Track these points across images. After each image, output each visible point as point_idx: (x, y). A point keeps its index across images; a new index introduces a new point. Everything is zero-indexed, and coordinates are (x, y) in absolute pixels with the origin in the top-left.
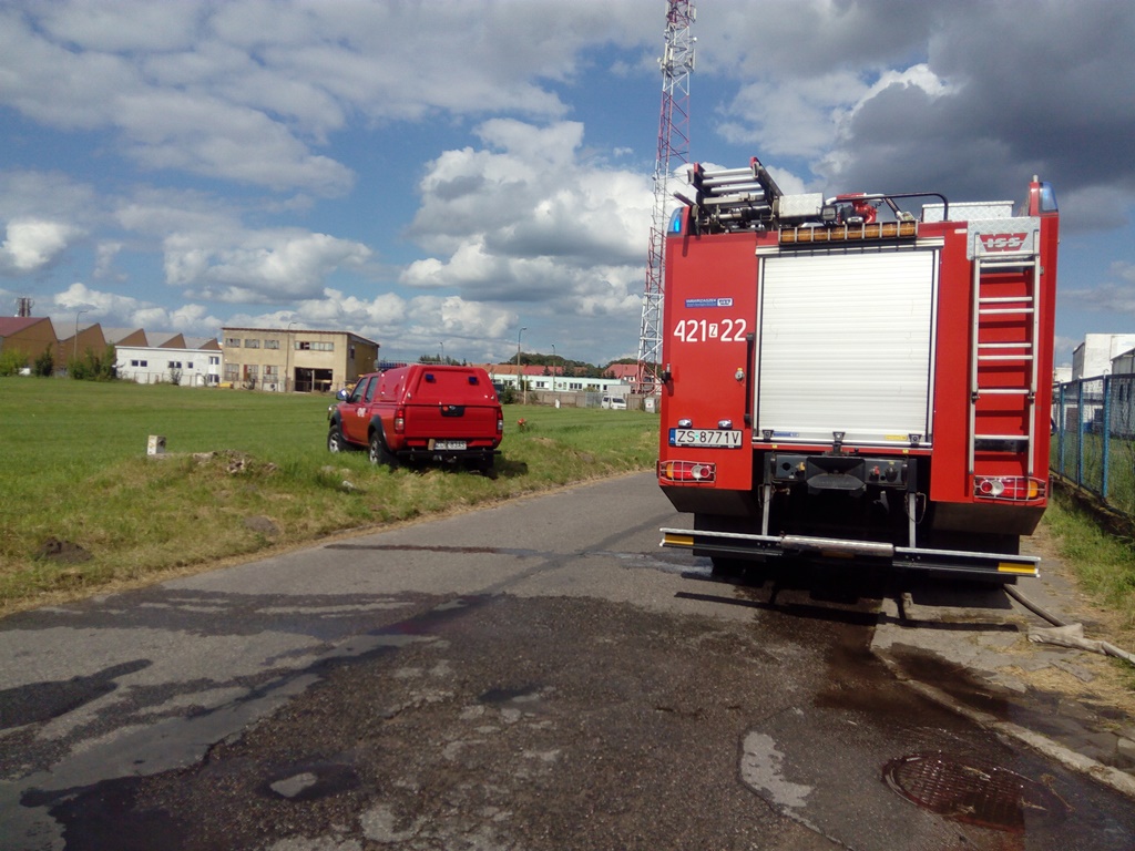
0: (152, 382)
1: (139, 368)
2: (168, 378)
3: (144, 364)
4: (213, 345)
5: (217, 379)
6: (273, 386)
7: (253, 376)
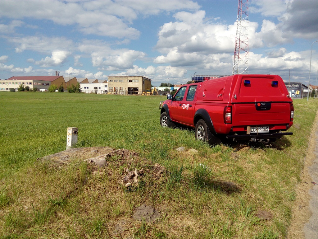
0: (90, 93)
1: (86, 89)
2: (94, 92)
3: (88, 88)
4: (105, 82)
5: (107, 92)
6: (122, 93)
7: (116, 90)
